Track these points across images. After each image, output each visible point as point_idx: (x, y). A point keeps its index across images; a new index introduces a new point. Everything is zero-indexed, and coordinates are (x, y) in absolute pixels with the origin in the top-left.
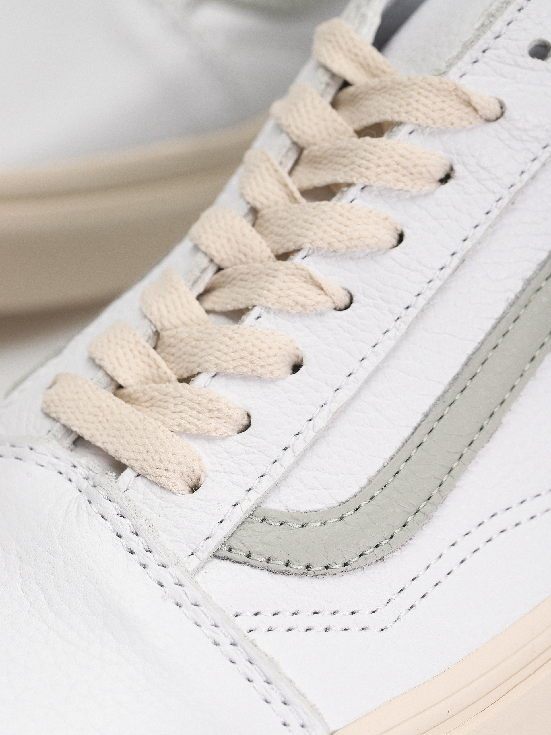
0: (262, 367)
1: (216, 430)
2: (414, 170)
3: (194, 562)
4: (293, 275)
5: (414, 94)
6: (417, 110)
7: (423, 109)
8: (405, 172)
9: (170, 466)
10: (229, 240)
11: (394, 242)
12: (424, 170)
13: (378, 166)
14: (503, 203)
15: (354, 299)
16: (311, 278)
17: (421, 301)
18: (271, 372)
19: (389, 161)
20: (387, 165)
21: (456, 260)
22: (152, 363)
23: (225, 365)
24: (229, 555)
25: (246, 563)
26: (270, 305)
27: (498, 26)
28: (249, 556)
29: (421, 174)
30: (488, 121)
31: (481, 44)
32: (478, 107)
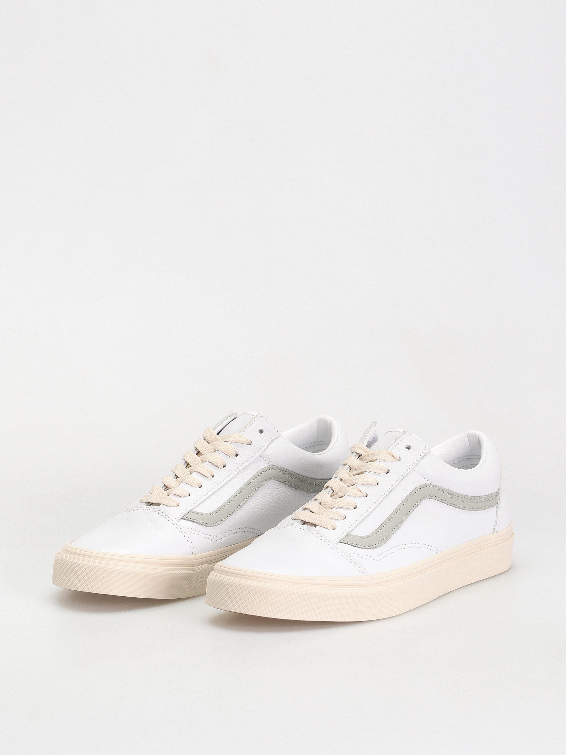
0: (348, 506)
1: (338, 518)
2: (381, 469)
3: (336, 542)
4: (354, 488)
5: (380, 453)
6: (381, 456)
7: (382, 456)
8: (379, 469)
9: (329, 524)
10: (336, 484)
11: (377, 484)
12: (383, 469)
13: (373, 467)
14: (400, 479)
15: (368, 495)
16: (358, 489)
17: (383, 497)
18: (350, 507)
19: (375, 466)
20: (375, 467)
21: (390, 490)
22: (320, 508)
23: (339, 505)
24: (343, 542)
25: (347, 544)
26: (349, 494)
27: (399, 441)
28: (348, 542)
29: (382, 470)
30: (397, 461)
31: (395, 444)
32: (395, 456)
